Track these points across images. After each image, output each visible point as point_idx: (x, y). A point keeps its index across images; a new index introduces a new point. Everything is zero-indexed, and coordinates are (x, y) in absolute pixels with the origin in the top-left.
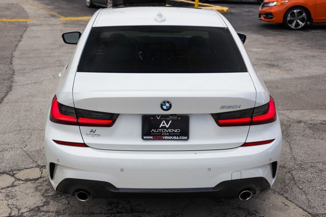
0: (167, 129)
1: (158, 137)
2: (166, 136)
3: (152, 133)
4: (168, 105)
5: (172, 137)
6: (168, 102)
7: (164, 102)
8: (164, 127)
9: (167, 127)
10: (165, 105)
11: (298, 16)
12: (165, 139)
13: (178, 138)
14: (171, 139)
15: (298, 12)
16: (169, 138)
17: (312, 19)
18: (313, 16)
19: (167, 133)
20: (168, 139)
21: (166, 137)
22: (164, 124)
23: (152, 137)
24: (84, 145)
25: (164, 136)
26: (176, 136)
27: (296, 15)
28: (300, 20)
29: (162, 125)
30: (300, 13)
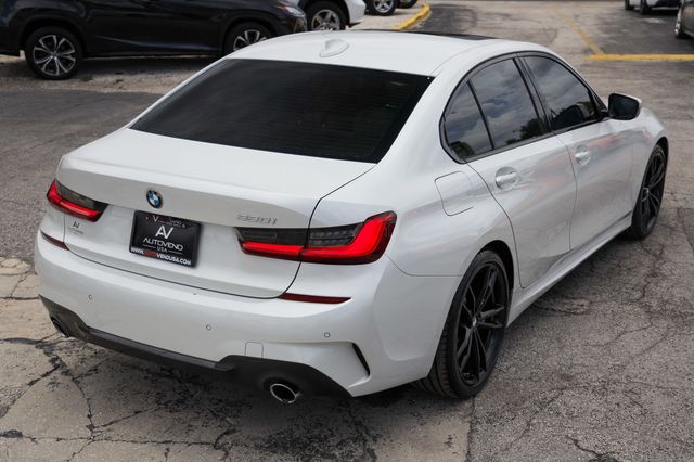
0: (166, 241)
1: (151, 252)
2: (162, 253)
3: (144, 243)
5: (169, 258)
6: (155, 193)
7: (150, 192)
8: (161, 238)
9: (166, 237)
10: (152, 198)
12: (159, 258)
13: (177, 260)
14: (168, 261)
16: (165, 257)
19: (164, 248)
20: (164, 260)
21: (162, 256)
22: (162, 231)
23: (142, 251)
24: (62, 245)
25: (160, 252)
26: (176, 256)
29: (159, 233)
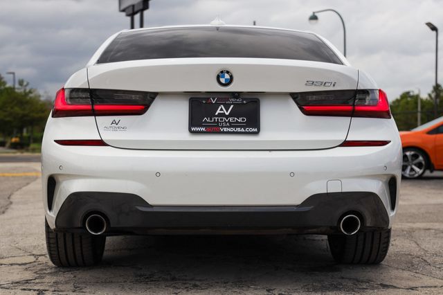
0: (227, 117)
1: (214, 129)
2: (225, 127)
3: (204, 123)
4: (227, 76)
5: (234, 129)
6: (228, 72)
7: (222, 72)
8: (222, 115)
9: (227, 114)
10: (223, 77)
11: (413, 160)
12: (224, 132)
13: (243, 130)
14: (234, 132)
15: (413, 156)
16: (230, 130)
17: (433, 165)
18: (433, 160)
19: (226, 123)
20: (229, 132)
21: (225, 129)
22: (221, 110)
23: (204, 129)
24: (100, 143)
25: (222, 127)
26: (241, 127)
27: (410, 159)
28: (415, 165)
29: (218, 111)
30: (415, 156)
